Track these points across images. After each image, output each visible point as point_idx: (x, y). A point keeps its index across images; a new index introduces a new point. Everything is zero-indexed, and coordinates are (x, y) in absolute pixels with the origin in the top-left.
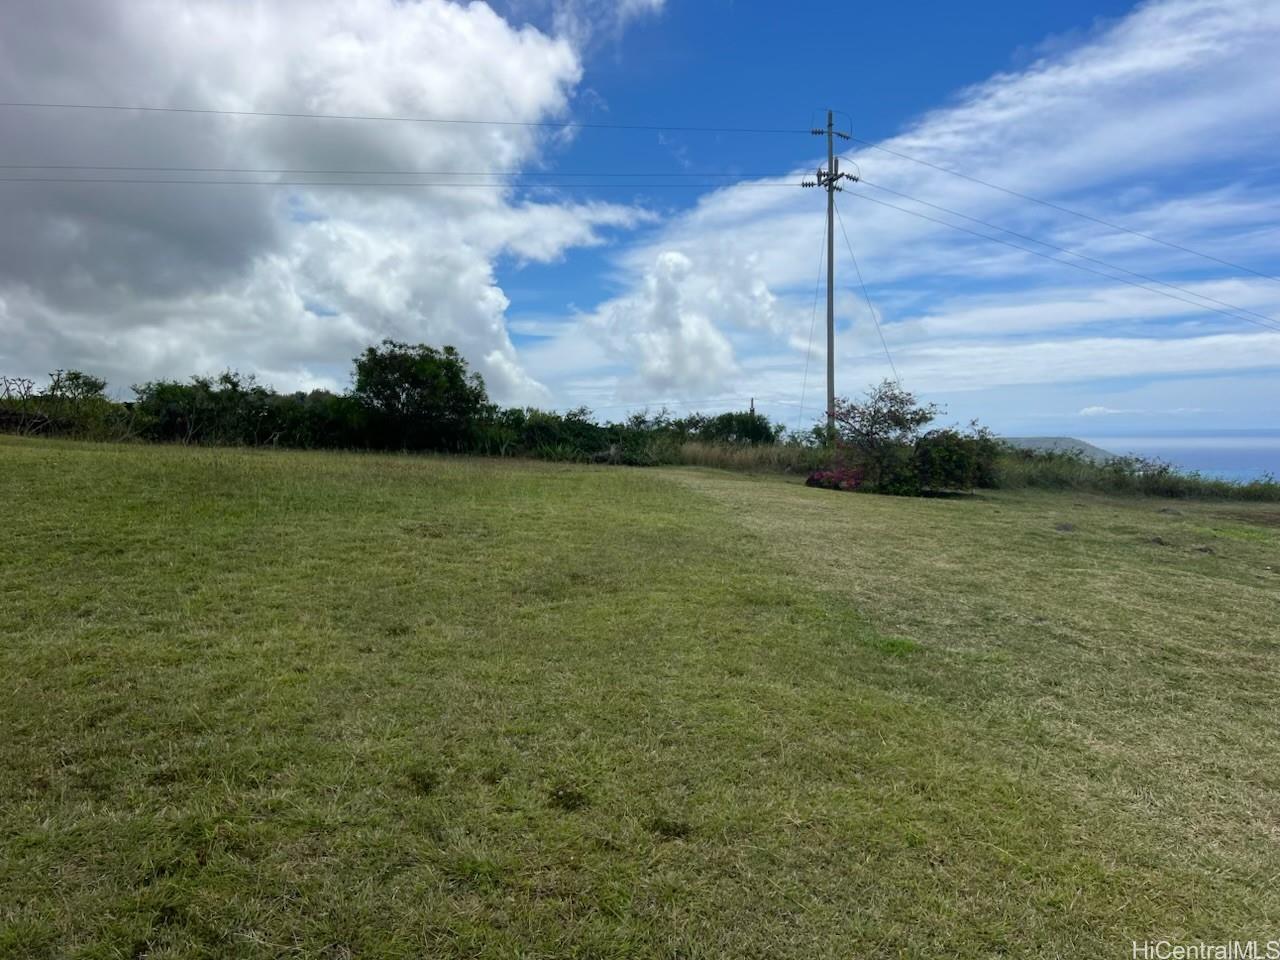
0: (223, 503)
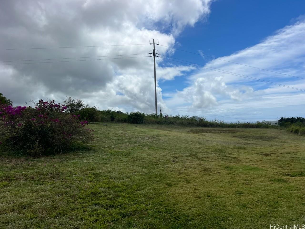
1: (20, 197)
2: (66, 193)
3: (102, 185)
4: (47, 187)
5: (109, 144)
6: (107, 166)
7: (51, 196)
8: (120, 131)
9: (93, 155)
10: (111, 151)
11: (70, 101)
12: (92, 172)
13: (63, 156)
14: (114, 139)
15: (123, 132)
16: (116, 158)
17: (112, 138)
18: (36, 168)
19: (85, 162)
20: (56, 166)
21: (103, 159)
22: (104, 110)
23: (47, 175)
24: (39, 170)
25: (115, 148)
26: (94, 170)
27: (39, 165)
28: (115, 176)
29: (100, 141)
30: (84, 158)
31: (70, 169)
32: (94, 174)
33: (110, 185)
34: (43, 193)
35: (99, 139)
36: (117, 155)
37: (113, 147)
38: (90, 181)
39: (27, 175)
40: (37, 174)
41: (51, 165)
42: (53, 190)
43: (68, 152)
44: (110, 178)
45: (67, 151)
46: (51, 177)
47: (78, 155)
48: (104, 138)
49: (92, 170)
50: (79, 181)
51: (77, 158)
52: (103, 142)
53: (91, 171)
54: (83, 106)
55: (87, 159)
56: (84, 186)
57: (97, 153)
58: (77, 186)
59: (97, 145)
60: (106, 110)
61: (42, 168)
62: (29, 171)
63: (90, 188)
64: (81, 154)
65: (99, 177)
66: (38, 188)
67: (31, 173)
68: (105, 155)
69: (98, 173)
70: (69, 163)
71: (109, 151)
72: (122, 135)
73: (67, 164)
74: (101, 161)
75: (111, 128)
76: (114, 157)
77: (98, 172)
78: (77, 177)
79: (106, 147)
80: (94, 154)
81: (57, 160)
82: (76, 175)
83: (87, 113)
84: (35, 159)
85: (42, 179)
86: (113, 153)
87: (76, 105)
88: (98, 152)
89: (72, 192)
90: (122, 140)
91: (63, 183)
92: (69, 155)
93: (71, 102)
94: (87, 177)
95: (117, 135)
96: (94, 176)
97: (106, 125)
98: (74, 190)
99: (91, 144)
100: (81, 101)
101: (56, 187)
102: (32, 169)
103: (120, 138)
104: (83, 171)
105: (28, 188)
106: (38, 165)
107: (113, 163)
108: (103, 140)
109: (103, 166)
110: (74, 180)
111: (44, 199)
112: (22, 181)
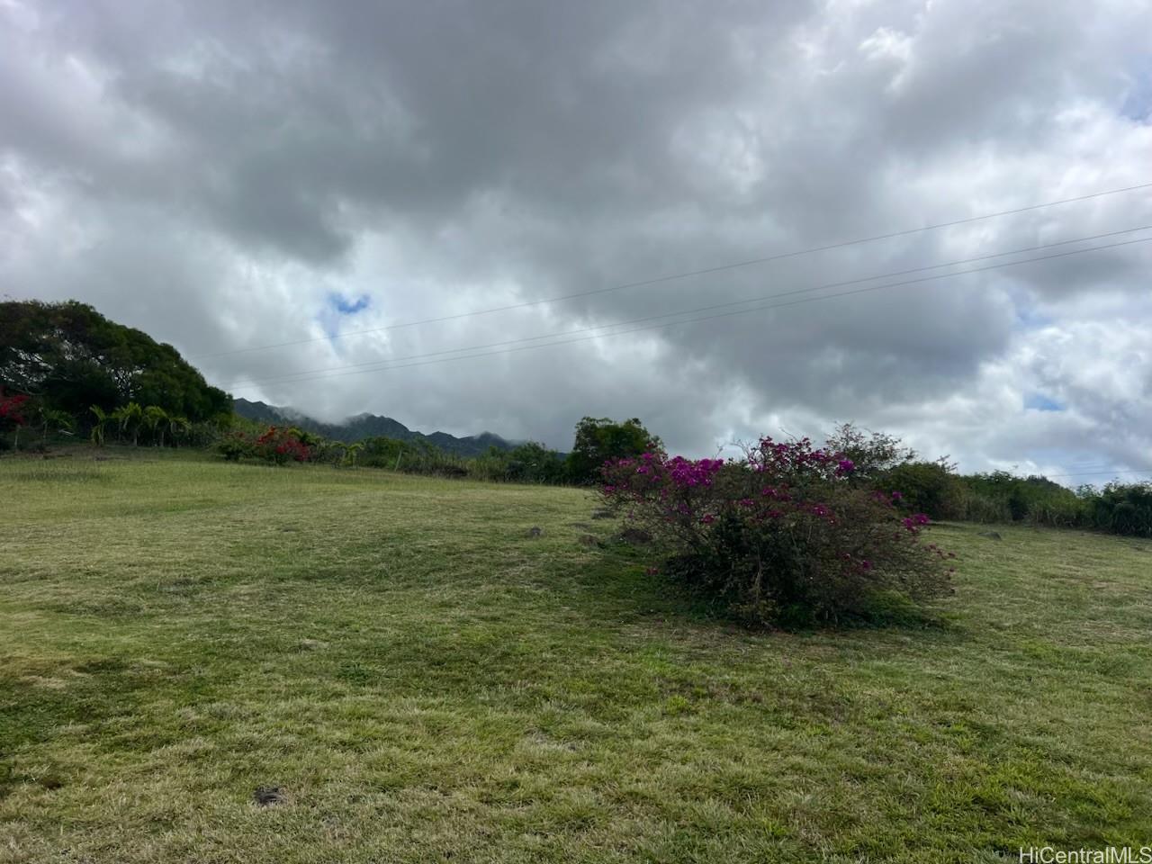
1: (731, 757)
2: (879, 777)
3: (1016, 778)
4: (809, 741)
5: (1019, 615)
6: (1023, 705)
7: (827, 776)
8: (1061, 563)
9: (956, 653)
10: (1033, 647)
11: (848, 439)
12: (964, 718)
13: (843, 641)
14: (1037, 594)
15: (1078, 571)
16: (1062, 679)
17: (1028, 591)
18: (761, 670)
19: (929, 672)
20: (824, 670)
21: (1003, 673)
22: (979, 472)
23: (802, 699)
24: (771, 677)
25: (1047, 634)
26: (971, 710)
27: (770, 661)
28: (1069, 752)
29: (976, 596)
30: (924, 657)
31: (876, 692)
32: (974, 727)
33: (1053, 786)
34: (798, 759)
35: (971, 588)
36: (1063, 664)
37: (1040, 630)
38: (963, 753)
39: (739, 686)
40: (770, 689)
41: (809, 667)
42: (829, 755)
43: (858, 628)
44: (1047, 756)
45: (853, 624)
46: (814, 709)
47: (896, 642)
48: (992, 586)
49: (962, 711)
50: (917, 741)
51: (896, 654)
52: (991, 603)
53: (961, 714)
54: (895, 456)
55: (934, 662)
56: (942, 765)
57: (972, 644)
58: (913, 758)
59: (966, 611)
60: (990, 474)
61: (781, 671)
62: (743, 676)
63: (966, 778)
64: (908, 639)
65: (998, 741)
66: (778, 737)
67: (750, 682)
68: (1008, 657)
69: (991, 727)
70: (868, 668)
71: (1023, 643)
72: (1073, 581)
73: (861, 670)
74: (994, 681)
75: (1018, 551)
76: (1050, 671)
77: (991, 722)
78: (908, 724)
79: (1007, 624)
80: (958, 648)
81: (825, 650)
82: (904, 715)
83: (911, 485)
84: (753, 637)
85: (789, 710)
86: (1042, 656)
87: (870, 453)
88: (976, 642)
89: (900, 778)
90: (1077, 603)
91: (859, 738)
92: (866, 639)
93: (852, 444)
94: (947, 733)
95: (1052, 582)
96: (978, 736)
97: (996, 536)
98: (903, 772)
99: (940, 607)
100: (886, 439)
101: (840, 746)
102: (751, 670)
103: (1067, 595)
104: (926, 709)
105: (751, 731)
106: (766, 660)
107: (1052, 698)
108: (989, 594)
109: (1010, 702)
110: (897, 735)
111: (807, 782)
112: (726, 705)
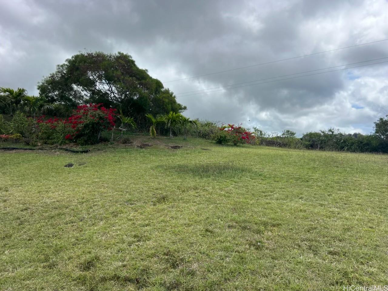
0: (336, 169)
